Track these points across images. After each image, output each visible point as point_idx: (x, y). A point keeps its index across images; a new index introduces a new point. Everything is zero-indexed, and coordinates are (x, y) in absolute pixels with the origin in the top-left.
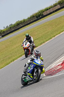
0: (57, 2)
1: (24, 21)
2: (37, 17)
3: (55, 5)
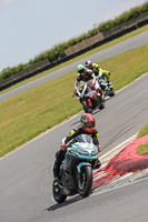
1: (21, 68)
2: (51, 60)
3: (93, 34)
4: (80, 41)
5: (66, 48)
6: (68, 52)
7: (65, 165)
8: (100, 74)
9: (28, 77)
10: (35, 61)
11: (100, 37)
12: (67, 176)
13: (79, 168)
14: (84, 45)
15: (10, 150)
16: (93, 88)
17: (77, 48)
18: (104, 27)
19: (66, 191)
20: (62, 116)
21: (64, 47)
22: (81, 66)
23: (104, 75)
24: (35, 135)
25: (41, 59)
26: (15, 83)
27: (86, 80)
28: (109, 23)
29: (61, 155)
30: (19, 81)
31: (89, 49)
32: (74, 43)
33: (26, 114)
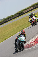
1: (12, 16)
2: (20, 14)
3: (31, 7)
4: (27, 9)
5: (24, 11)
6: (24, 12)
7: (17, 43)
8: (35, 16)
9: (14, 18)
10: (16, 14)
11: (33, 8)
12: (18, 45)
13: (21, 43)
14: (28, 10)
15: (9, 37)
16: (33, 19)
17: (26, 11)
18: (33, 5)
19: (18, 49)
20: (23, 28)
21: (23, 11)
22: (30, 14)
23: (36, 16)
24: (16, 33)
25: (17, 14)
26: (11, 20)
27: (31, 17)
28: (35, 4)
29: (16, 40)
30: (12, 19)
31: (30, 11)
32: (26, 9)
33: (13, 28)
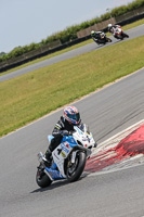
0: (110, 11)
1: (33, 47)
2: (62, 42)
3: (105, 18)
4: (93, 24)
5: (78, 30)
6: (80, 35)
10: (47, 42)
14: (96, 29)
17: (89, 32)
18: (116, 12)
20: (73, 95)
24: (46, 113)
25: (53, 40)
26: (26, 61)
30: (31, 59)
33: (37, 92)
